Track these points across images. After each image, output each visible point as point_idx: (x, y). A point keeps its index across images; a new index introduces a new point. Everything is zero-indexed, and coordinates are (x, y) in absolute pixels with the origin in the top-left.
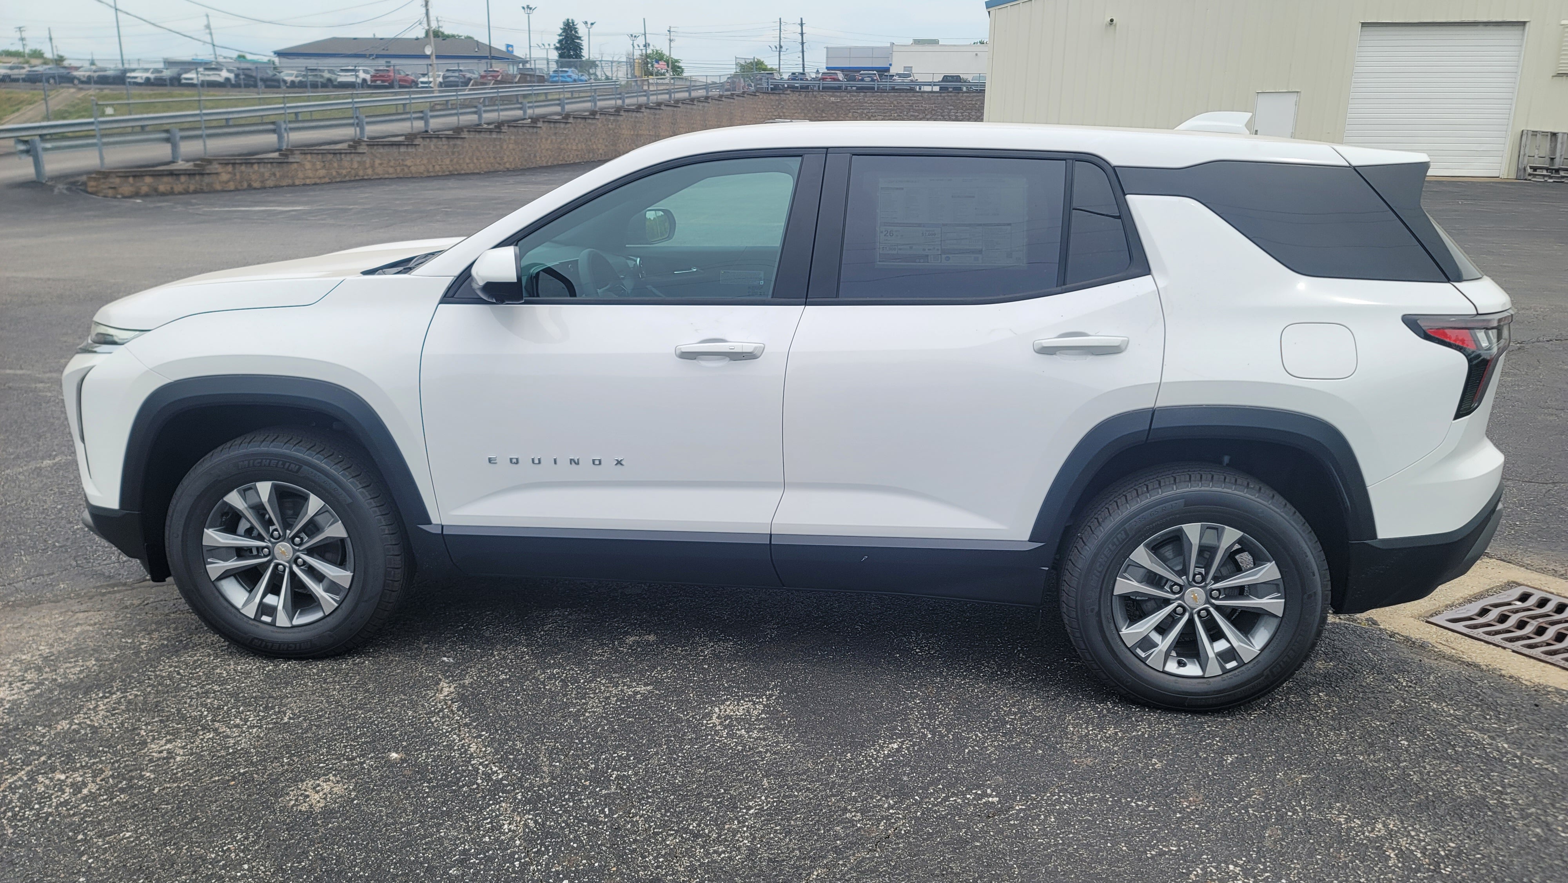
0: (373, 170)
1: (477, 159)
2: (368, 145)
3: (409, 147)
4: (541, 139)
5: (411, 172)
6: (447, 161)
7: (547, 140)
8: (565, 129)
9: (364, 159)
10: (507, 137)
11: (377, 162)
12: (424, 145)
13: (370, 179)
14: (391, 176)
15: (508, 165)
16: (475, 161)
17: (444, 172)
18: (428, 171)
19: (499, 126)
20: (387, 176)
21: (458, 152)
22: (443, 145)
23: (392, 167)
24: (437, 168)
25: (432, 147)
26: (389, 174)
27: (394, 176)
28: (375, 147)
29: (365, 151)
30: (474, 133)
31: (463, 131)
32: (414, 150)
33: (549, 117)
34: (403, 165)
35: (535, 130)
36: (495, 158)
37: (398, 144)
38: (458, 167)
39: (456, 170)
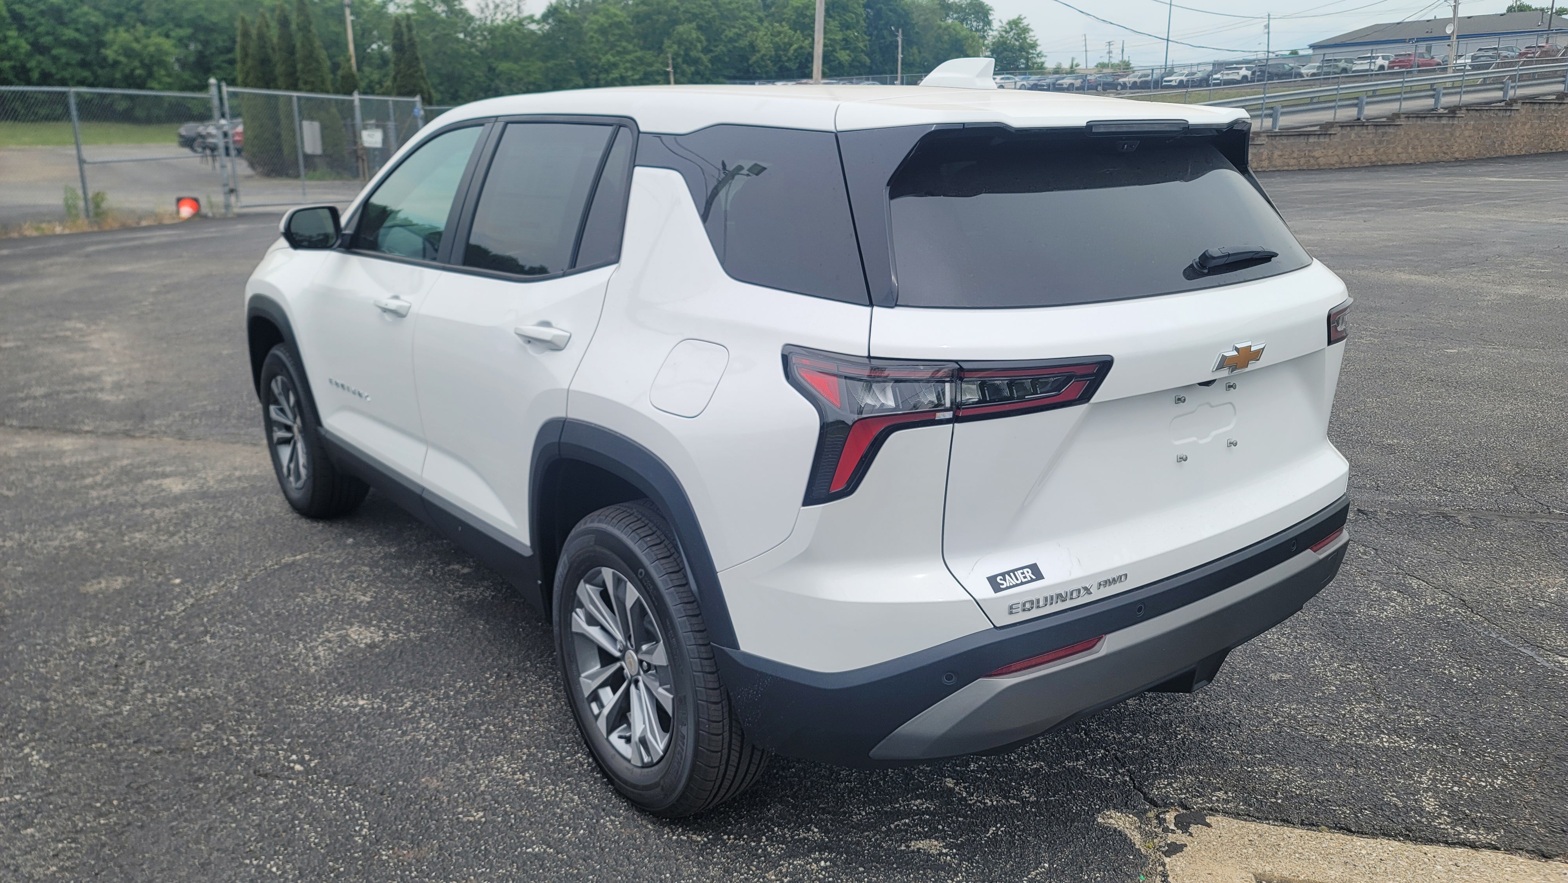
0: (1270, 162)
1: (1413, 148)
2: (1268, 136)
3: (1322, 137)
4: (1516, 124)
5: (1318, 164)
6: (1371, 151)
7: (1524, 124)
8: (1556, 111)
9: (1262, 150)
10: (1462, 123)
11: (1277, 153)
12: (1343, 134)
13: (1264, 171)
14: (1291, 168)
15: (1457, 155)
16: (1410, 150)
17: (1363, 163)
18: (1341, 162)
19: (1453, 111)
20: (1286, 168)
21: (1388, 141)
22: (1368, 134)
23: (1294, 158)
24: (1355, 158)
25: (1353, 136)
26: (1288, 165)
27: (1296, 168)
28: (1278, 138)
29: (1264, 142)
30: (1414, 119)
31: (1399, 117)
32: (1327, 140)
33: (1541, 98)
34: (1310, 156)
35: (1508, 113)
36: (1440, 146)
37: (1308, 135)
38: (1384, 158)
39: (1381, 161)
